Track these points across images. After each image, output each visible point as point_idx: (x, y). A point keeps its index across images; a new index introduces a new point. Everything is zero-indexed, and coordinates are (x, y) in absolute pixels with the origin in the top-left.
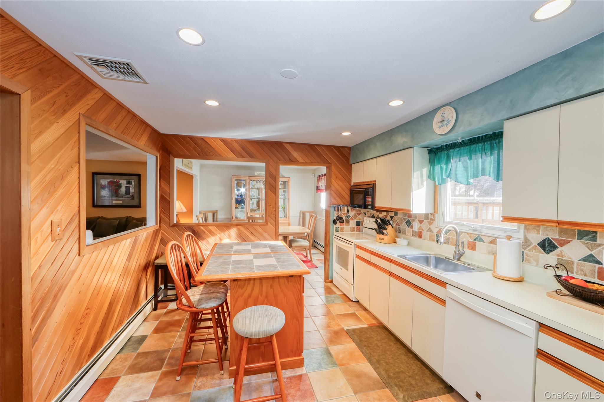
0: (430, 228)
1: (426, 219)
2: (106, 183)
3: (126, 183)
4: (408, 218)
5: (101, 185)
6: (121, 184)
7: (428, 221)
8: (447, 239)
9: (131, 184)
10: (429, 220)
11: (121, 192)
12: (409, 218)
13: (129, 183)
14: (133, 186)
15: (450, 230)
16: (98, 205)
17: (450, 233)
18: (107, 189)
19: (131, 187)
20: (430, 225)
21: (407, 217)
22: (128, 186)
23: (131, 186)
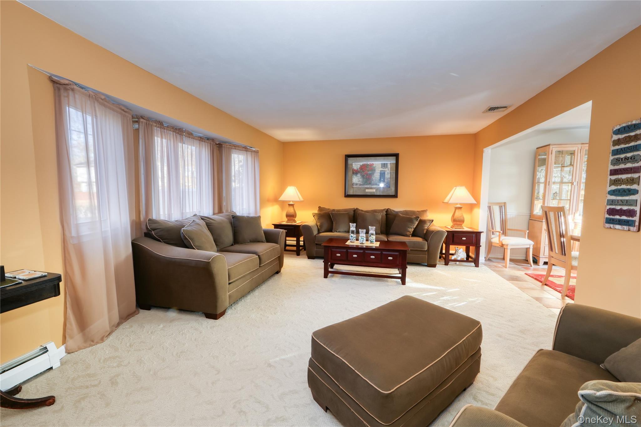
2: (359, 168)
3: (381, 166)
5: (353, 170)
6: (375, 168)
9: (387, 167)
11: (375, 178)
13: (384, 167)
14: (389, 170)
16: (348, 194)
18: (359, 175)
19: (386, 171)
22: (384, 170)
23: (386, 169)
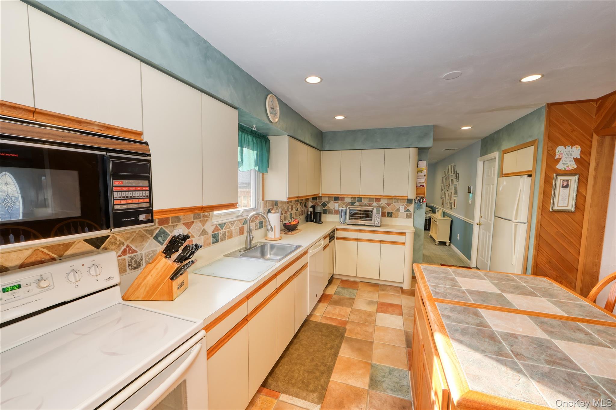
0: (204, 229)
1: (197, 218)
4: (160, 227)
7: (200, 219)
8: (224, 235)
10: (202, 219)
12: (162, 227)
15: (226, 223)
17: (226, 227)
20: (203, 226)
21: (157, 226)
